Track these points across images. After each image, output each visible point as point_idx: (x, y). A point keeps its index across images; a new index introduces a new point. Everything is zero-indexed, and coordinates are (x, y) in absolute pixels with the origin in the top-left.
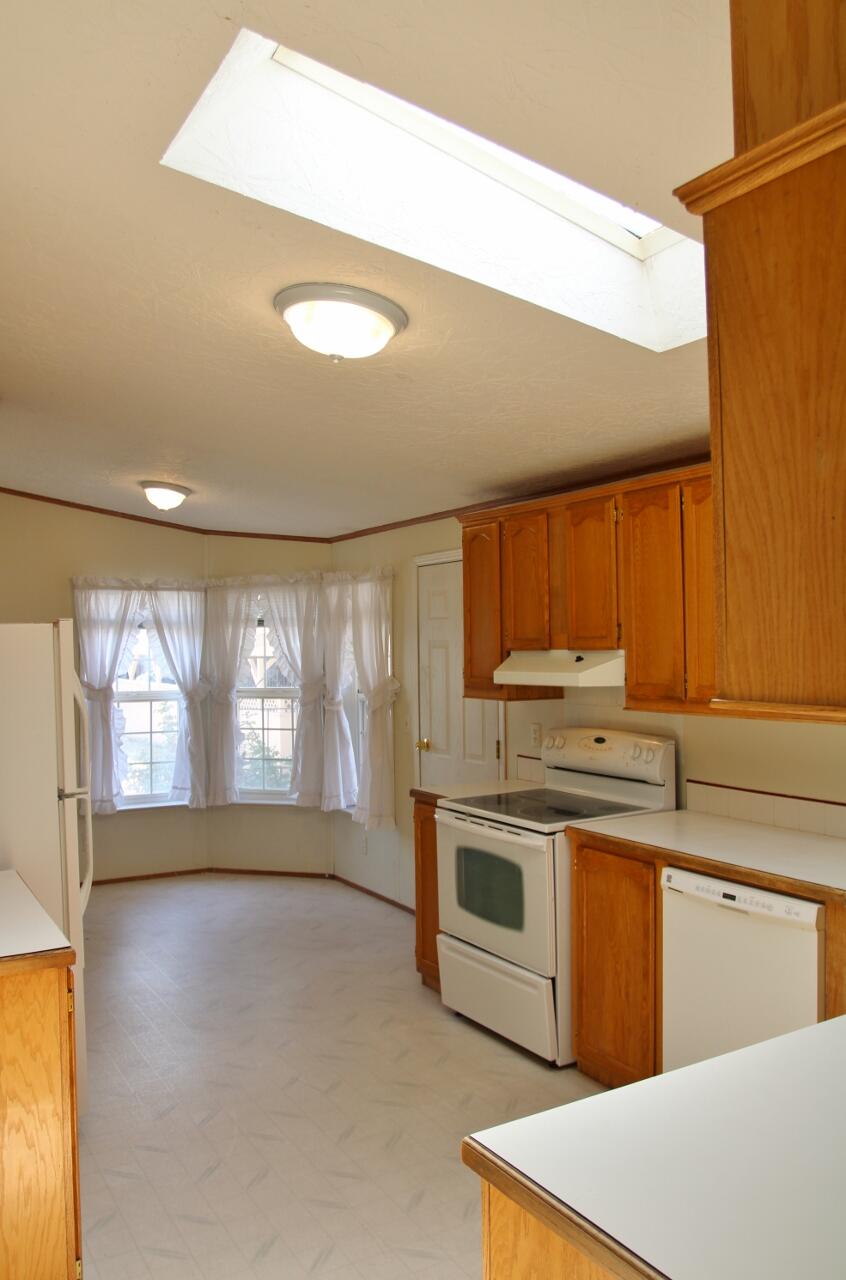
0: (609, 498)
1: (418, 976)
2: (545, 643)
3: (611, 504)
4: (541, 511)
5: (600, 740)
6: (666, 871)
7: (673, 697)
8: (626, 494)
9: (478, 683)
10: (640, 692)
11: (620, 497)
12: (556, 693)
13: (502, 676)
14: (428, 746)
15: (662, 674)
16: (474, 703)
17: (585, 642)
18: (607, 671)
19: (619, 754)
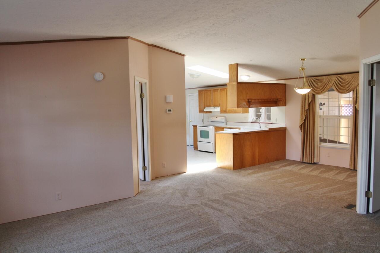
0: (218, 89)
1: (194, 149)
2: (210, 106)
3: (218, 90)
4: (210, 90)
5: (217, 118)
6: (225, 129)
7: (225, 112)
8: (220, 89)
9: (201, 111)
10: (222, 112)
11: (219, 90)
12: (210, 112)
13: (205, 110)
14: (191, 121)
15: (224, 109)
16: (201, 114)
17: (215, 106)
18: (218, 109)
19: (219, 119)
